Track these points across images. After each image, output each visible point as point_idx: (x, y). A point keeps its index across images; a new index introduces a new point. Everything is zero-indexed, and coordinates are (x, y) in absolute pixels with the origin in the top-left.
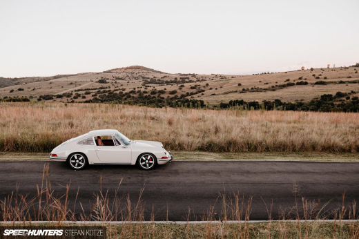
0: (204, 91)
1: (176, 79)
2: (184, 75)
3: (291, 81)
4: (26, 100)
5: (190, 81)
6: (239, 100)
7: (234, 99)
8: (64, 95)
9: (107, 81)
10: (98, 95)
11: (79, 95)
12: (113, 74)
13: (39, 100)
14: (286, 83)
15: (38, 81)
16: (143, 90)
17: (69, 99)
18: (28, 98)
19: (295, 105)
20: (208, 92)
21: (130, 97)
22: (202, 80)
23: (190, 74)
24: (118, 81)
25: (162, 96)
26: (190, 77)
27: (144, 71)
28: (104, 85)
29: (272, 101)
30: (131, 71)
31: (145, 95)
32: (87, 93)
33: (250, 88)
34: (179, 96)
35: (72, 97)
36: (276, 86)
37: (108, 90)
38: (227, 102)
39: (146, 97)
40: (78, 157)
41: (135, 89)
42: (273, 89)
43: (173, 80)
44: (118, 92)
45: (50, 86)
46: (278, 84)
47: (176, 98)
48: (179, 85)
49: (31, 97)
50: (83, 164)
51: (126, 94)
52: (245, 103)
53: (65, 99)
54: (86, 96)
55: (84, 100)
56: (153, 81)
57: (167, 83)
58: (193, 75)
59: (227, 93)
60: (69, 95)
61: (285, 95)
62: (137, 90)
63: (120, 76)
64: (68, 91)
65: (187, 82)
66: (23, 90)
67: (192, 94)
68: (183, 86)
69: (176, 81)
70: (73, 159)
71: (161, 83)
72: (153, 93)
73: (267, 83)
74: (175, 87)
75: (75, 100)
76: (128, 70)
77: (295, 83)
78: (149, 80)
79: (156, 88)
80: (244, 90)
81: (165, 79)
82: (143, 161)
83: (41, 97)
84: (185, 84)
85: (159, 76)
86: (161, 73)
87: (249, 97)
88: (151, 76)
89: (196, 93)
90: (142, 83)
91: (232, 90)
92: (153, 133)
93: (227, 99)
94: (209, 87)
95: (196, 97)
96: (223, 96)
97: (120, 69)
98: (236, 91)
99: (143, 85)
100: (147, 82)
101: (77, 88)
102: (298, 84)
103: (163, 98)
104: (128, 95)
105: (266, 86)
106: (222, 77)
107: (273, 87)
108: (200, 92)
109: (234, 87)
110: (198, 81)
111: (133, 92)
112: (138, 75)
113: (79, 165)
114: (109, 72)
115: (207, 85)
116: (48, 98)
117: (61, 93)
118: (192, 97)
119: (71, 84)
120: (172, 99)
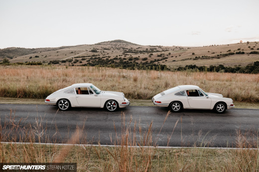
0: (167, 58)
1: (147, 49)
2: (153, 46)
3: (232, 51)
4: (40, 64)
5: (157, 51)
6: (193, 65)
7: (188, 64)
8: (67, 60)
9: (98, 51)
10: (91, 61)
11: (77, 61)
12: (102, 46)
13: (49, 64)
14: (228, 53)
15: (49, 50)
16: (123, 57)
17: (70, 63)
18: (42, 62)
19: (234, 69)
20: (170, 59)
21: (113, 62)
22: (166, 50)
23: (157, 46)
24: (105, 51)
25: (137, 61)
26: (157, 48)
27: (124, 44)
28: (95, 54)
29: (217, 66)
30: (114, 43)
31: (124, 61)
32: (83, 60)
33: (201, 57)
34: (149, 62)
35: (73, 62)
36: (221, 55)
37: (98, 57)
38: (184, 66)
39: (125, 62)
40: (64, 102)
41: (117, 56)
42: (218, 57)
43: (145, 50)
44: (105, 59)
45: (57, 54)
46: (222, 54)
47: (147, 63)
48: (149, 54)
49: (44, 62)
50: (67, 107)
51: (111, 60)
52: (197, 67)
53: (67, 63)
54: (82, 61)
55: (81, 64)
56: (130, 51)
57: (141, 52)
58: (160, 47)
59: (184, 60)
60: (70, 61)
61: (227, 61)
62: (119, 57)
63: (107, 47)
64: (70, 57)
65: (155, 52)
66: (38, 57)
67: (158, 60)
68: (152, 55)
69: (147, 51)
70: (61, 103)
71: (136, 52)
72: (131, 59)
73: (214, 53)
74: (146, 55)
75: (75, 64)
76: (112, 43)
77: (235, 52)
78: (127, 50)
79: (132, 56)
80: (196, 57)
81: (139, 50)
82: (108, 105)
83: (51, 62)
84: (153, 53)
85: (135, 47)
86: (136, 45)
87: (199, 63)
88: (129, 47)
89: (161, 60)
90: (122, 52)
91: (187, 58)
92: (121, 87)
93: (183, 64)
94: (171, 56)
95: (161, 63)
96: (181, 62)
97: (107, 42)
98: (191, 59)
99: (123, 54)
100: (126, 52)
101: (76, 56)
102: (237, 53)
103: (138, 63)
104: (112, 61)
105: (213, 55)
106: (181, 48)
107: (218, 55)
108: (164, 59)
109: (189, 55)
110: (163, 51)
111: (116, 59)
112: (120, 46)
113: (65, 107)
114: (99, 44)
115: (170, 54)
116: (56, 62)
117: (65, 59)
118: (158, 63)
119: (72, 52)
120: (144, 64)
